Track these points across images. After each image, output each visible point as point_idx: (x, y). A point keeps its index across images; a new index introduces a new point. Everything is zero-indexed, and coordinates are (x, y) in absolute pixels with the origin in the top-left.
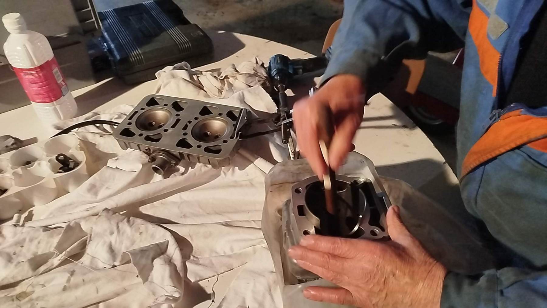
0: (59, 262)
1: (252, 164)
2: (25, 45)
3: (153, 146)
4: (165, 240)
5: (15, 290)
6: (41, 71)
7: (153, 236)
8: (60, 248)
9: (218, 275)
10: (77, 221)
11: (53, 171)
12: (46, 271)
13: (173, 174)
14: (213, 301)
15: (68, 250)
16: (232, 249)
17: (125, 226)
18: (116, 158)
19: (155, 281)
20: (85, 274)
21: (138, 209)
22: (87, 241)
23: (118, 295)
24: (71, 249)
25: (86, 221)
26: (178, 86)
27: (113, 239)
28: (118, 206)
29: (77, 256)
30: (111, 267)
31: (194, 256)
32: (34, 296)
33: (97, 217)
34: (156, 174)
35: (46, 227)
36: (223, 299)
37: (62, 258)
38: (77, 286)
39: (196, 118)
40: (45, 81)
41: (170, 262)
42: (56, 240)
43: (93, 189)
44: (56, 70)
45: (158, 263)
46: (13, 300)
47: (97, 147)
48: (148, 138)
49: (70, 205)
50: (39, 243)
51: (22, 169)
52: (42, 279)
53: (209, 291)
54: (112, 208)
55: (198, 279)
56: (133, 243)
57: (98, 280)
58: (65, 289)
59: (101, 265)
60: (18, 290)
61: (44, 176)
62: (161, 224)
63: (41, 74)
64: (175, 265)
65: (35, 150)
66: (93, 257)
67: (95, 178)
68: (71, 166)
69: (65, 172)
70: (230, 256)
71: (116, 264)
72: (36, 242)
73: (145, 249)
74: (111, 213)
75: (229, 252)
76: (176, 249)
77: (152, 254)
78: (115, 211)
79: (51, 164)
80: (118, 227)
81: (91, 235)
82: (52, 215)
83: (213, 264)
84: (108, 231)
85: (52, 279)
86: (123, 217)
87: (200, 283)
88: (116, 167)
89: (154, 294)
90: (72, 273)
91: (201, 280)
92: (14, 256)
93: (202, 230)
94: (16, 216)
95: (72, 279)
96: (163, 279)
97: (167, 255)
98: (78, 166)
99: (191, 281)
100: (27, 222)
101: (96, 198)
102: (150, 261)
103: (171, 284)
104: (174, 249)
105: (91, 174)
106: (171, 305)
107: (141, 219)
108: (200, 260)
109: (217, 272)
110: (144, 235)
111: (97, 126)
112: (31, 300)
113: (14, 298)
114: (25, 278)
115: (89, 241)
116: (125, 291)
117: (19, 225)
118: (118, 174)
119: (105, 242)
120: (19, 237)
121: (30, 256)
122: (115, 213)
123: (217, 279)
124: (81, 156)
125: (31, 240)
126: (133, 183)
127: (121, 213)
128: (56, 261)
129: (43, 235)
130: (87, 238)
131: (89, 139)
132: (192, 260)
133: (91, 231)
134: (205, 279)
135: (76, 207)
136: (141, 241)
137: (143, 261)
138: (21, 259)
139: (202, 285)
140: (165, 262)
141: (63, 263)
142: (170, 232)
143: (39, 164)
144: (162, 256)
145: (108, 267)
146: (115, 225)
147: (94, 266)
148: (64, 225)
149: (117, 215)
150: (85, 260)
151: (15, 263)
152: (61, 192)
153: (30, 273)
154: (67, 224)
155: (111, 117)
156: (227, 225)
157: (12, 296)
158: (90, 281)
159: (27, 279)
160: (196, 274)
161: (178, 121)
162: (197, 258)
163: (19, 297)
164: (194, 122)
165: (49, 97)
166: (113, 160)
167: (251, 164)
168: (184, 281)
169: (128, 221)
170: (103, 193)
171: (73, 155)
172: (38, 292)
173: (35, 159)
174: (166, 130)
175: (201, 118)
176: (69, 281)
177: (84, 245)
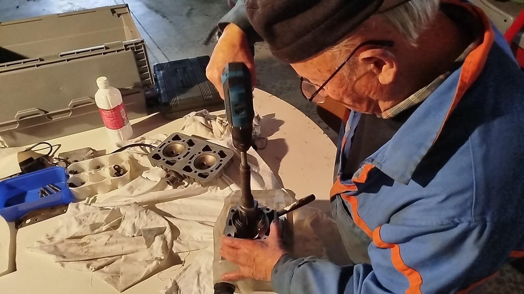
0: (105, 229)
1: (229, 187)
2: (106, 97)
3: (170, 167)
4: (164, 226)
5: (81, 240)
6: (114, 111)
7: (158, 222)
8: (107, 221)
9: (190, 251)
10: (118, 207)
11: (111, 175)
12: (97, 233)
13: (180, 186)
14: (183, 265)
15: (111, 223)
16: (202, 238)
17: (143, 214)
18: (148, 171)
19: (154, 248)
20: (117, 238)
21: (155, 205)
22: (122, 219)
23: (133, 252)
24: (113, 223)
25: (123, 208)
26: (196, 127)
27: (136, 221)
28: (143, 202)
29: (115, 227)
30: (132, 236)
31: (179, 238)
32: (90, 245)
33: (130, 206)
34: (168, 185)
35: (102, 207)
36: (189, 265)
37: (107, 227)
38: (112, 244)
39: (199, 153)
40: (115, 117)
41: (164, 239)
42: (106, 216)
43: (131, 189)
44: (123, 110)
45: (158, 238)
46: (79, 246)
47: (138, 162)
48: (168, 162)
49: (117, 196)
50: (97, 216)
51: (94, 171)
52: (95, 236)
53: (182, 260)
54: (139, 203)
55: (178, 252)
56: (147, 225)
57: (124, 242)
58: (106, 244)
59: (127, 235)
60: (83, 240)
61: (105, 177)
62: (165, 217)
63: (113, 113)
64: (167, 242)
65: (103, 159)
66: (124, 229)
67: (133, 183)
68: (121, 173)
69: (117, 176)
70: (199, 242)
71: (135, 235)
72: (95, 215)
73: (151, 229)
74: (138, 205)
75: (200, 239)
76: (169, 232)
77: (155, 234)
78: (139, 204)
79: (110, 170)
80: (140, 214)
81: (124, 217)
82: (106, 201)
83: (188, 245)
84: (134, 216)
85: (100, 238)
86: (144, 209)
87: (179, 254)
88: (147, 177)
89: (151, 255)
90: (111, 236)
91: (180, 253)
92: (83, 222)
93: (187, 223)
94: (87, 198)
95: (110, 239)
96: (158, 248)
97: (164, 235)
98: (125, 173)
99: (174, 252)
100: (93, 203)
101: (132, 195)
102: (154, 237)
103: (161, 251)
104: (168, 232)
105: (132, 179)
106: (158, 263)
107: (153, 212)
108: (182, 241)
109: (189, 250)
110: (153, 221)
111: (141, 148)
112: (88, 247)
113: (80, 244)
114: (86, 234)
115: (123, 220)
116: (137, 251)
117: (88, 204)
118: (146, 182)
119: (131, 222)
120: (87, 211)
121: (91, 223)
122: (140, 206)
123: (189, 254)
124: (128, 167)
125: (93, 214)
126: (153, 189)
127: (144, 206)
128: (104, 228)
129: (99, 212)
130: (122, 218)
131: (134, 157)
132: (177, 240)
133: (125, 214)
134: (182, 252)
135: (120, 198)
136: (151, 224)
137: (149, 236)
138: (86, 224)
139: (179, 255)
140: (162, 239)
141: (107, 230)
142: (168, 222)
143: (104, 169)
144: (161, 235)
145: (131, 236)
146: (138, 213)
147: (123, 234)
148: (112, 208)
149: (141, 207)
150: (119, 230)
151: (83, 226)
152: (114, 187)
153: (90, 232)
154: (113, 208)
155: (151, 142)
156: (202, 223)
157: (79, 243)
158: (120, 242)
159: (88, 235)
160: (177, 249)
161: (188, 153)
162: (181, 240)
163: (82, 244)
164: (198, 155)
165: (116, 126)
166: (146, 172)
167: (227, 187)
168: (170, 251)
169: (146, 212)
170: (136, 192)
171: (123, 166)
172: (92, 243)
173: (103, 166)
174: (179, 159)
175: (202, 152)
176: (109, 239)
177: (120, 222)
